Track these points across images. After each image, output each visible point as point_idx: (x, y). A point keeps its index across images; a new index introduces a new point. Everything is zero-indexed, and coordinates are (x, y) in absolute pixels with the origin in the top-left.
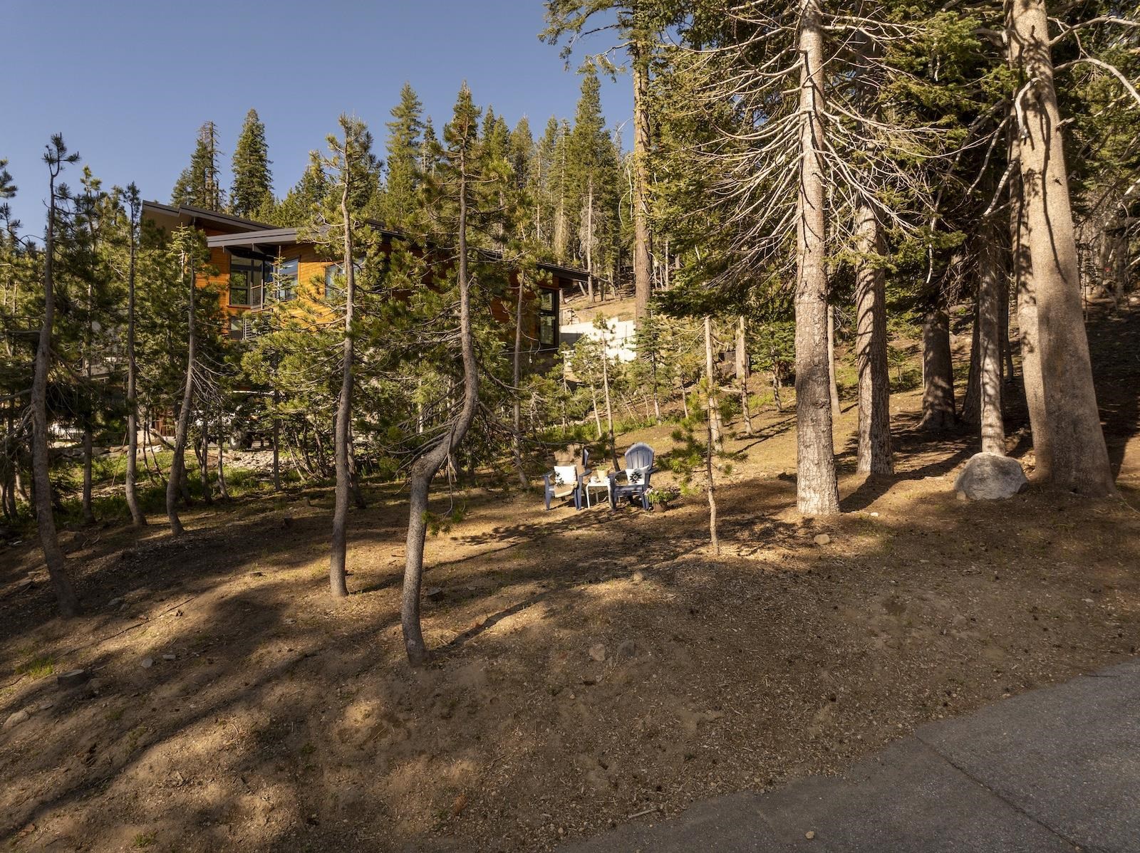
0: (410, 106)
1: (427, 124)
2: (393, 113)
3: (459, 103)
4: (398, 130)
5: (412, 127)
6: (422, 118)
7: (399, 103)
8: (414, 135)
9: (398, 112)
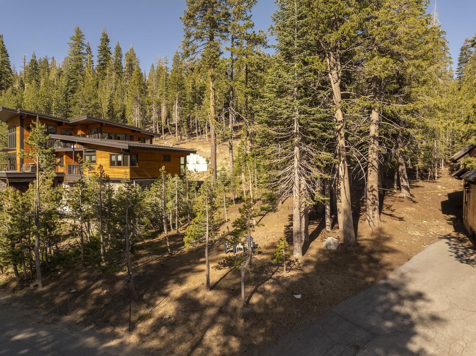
0: (79, 37)
1: (87, 45)
2: (72, 39)
3: (102, 37)
4: (74, 46)
5: (80, 46)
6: (85, 42)
7: (74, 34)
8: (81, 49)
9: (74, 38)
